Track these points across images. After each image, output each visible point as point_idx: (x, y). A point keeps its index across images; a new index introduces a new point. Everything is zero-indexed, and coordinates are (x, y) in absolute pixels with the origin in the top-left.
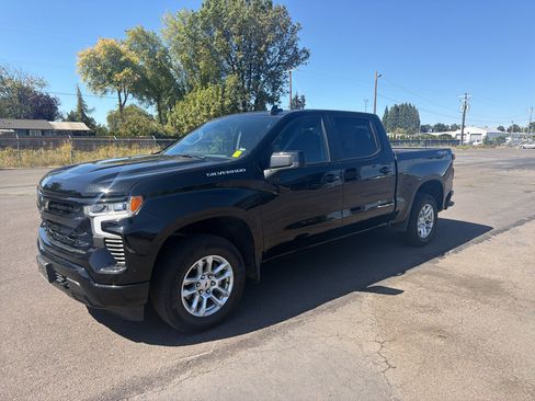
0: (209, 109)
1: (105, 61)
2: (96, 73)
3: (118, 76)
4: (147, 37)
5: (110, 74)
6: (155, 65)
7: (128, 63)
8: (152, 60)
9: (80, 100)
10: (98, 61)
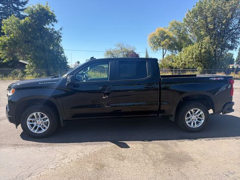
0: (193, 54)
1: (158, 37)
2: (154, 43)
3: (163, 43)
4: (178, 24)
5: (160, 42)
6: (179, 36)
7: (168, 37)
8: (179, 34)
9: (147, 54)
10: (156, 37)
